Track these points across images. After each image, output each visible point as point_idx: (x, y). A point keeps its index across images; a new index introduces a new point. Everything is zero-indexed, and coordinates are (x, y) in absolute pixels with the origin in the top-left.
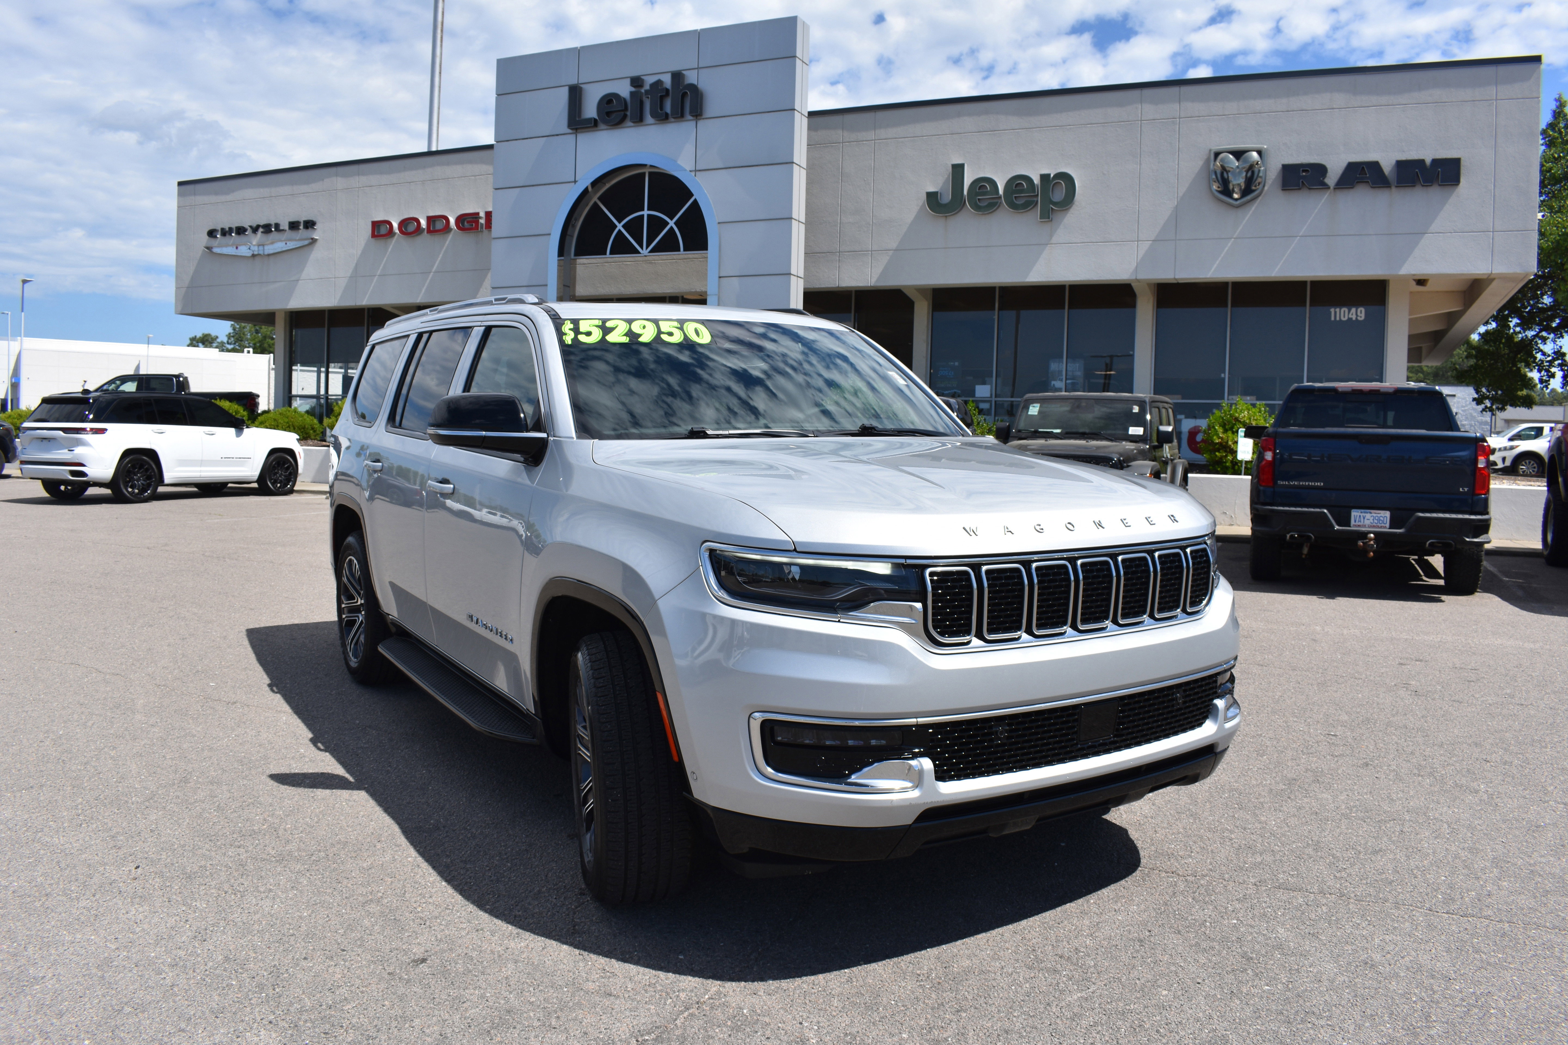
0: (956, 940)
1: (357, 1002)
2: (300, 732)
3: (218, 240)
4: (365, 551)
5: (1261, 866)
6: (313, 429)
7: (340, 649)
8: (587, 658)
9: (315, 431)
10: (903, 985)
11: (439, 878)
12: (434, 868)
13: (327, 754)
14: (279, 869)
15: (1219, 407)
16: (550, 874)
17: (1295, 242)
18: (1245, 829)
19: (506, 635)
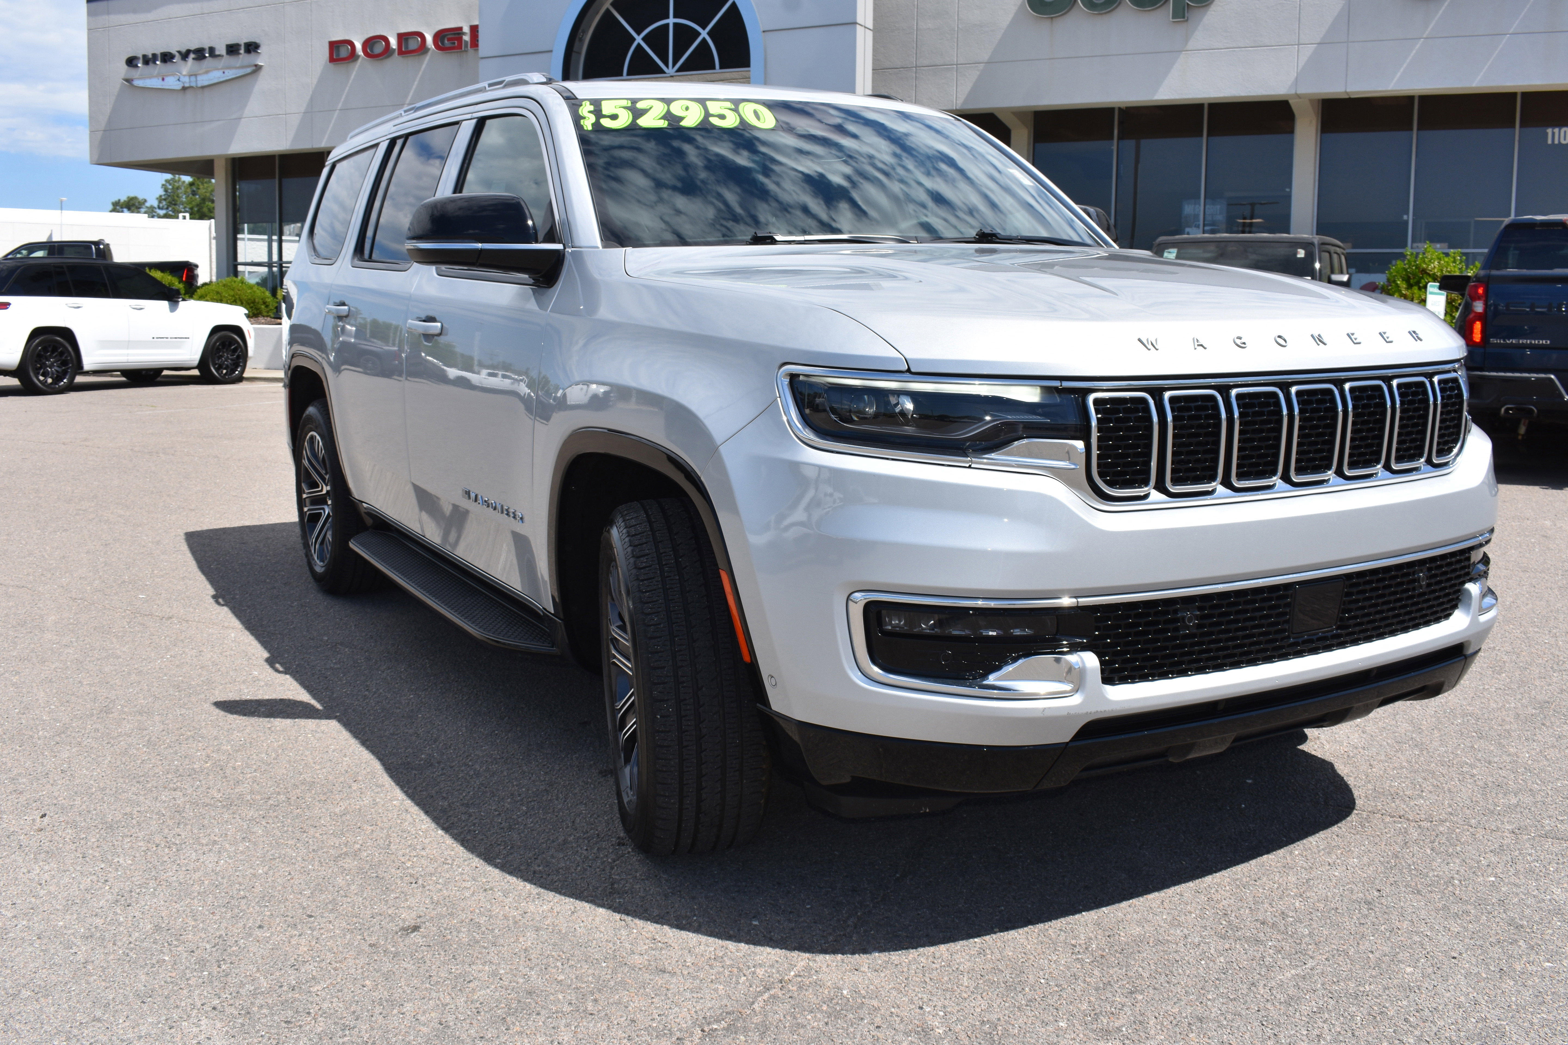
0: (1120, 901)
1: (329, 982)
2: (253, 651)
3: (140, 70)
4: (330, 423)
5: (1518, 809)
6: (264, 303)
7: (302, 553)
8: (625, 531)
9: (267, 306)
10: (1055, 959)
11: (433, 825)
12: (427, 813)
13: (288, 676)
14: (226, 816)
15: (1402, 256)
16: (578, 820)
17: (1504, 41)
18: (1490, 763)
19: (514, 513)
